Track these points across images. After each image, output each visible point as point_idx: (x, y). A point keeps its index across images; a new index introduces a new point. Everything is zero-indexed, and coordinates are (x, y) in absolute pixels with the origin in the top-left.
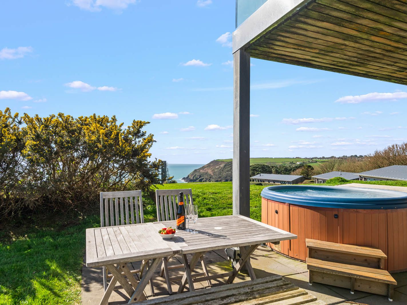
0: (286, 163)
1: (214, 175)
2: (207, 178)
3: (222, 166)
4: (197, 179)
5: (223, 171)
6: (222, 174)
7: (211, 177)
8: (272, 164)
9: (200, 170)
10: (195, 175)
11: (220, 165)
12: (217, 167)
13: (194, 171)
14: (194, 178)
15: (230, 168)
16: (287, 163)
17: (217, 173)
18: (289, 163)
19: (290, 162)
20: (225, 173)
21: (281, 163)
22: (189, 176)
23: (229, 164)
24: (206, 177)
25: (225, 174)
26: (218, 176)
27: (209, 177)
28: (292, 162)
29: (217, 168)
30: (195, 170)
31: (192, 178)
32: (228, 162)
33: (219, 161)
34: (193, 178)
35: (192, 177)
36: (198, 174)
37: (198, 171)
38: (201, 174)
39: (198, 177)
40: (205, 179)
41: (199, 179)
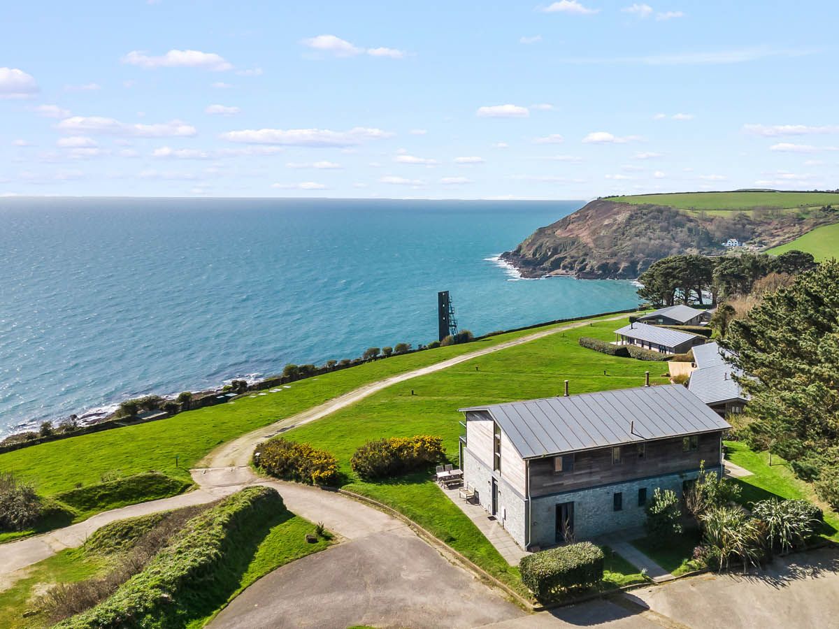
0: (810, 209)
1: (597, 246)
2: (576, 255)
3: (622, 217)
4: (546, 258)
5: (623, 234)
6: (621, 245)
7: (586, 254)
8: (770, 212)
9: (555, 229)
10: (541, 246)
11: (615, 214)
12: (606, 223)
13: (536, 234)
14: (537, 256)
15: (646, 225)
16: (812, 211)
17: (606, 241)
18: (820, 210)
19: (820, 208)
20: (630, 240)
21: (796, 210)
22: (520, 248)
23: (644, 211)
24: (573, 253)
25: (629, 243)
26: (608, 249)
27: (581, 254)
28: (829, 207)
29: (606, 225)
30: (541, 231)
31: (529, 255)
32: (640, 206)
33: (614, 203)
34: (534, 254)
35: (531, 252)
36: (548, 242)
37: (550, 232)
38: (558, 242)
39: (549, 253)
40: (568, 260)
41: (552, 259)
